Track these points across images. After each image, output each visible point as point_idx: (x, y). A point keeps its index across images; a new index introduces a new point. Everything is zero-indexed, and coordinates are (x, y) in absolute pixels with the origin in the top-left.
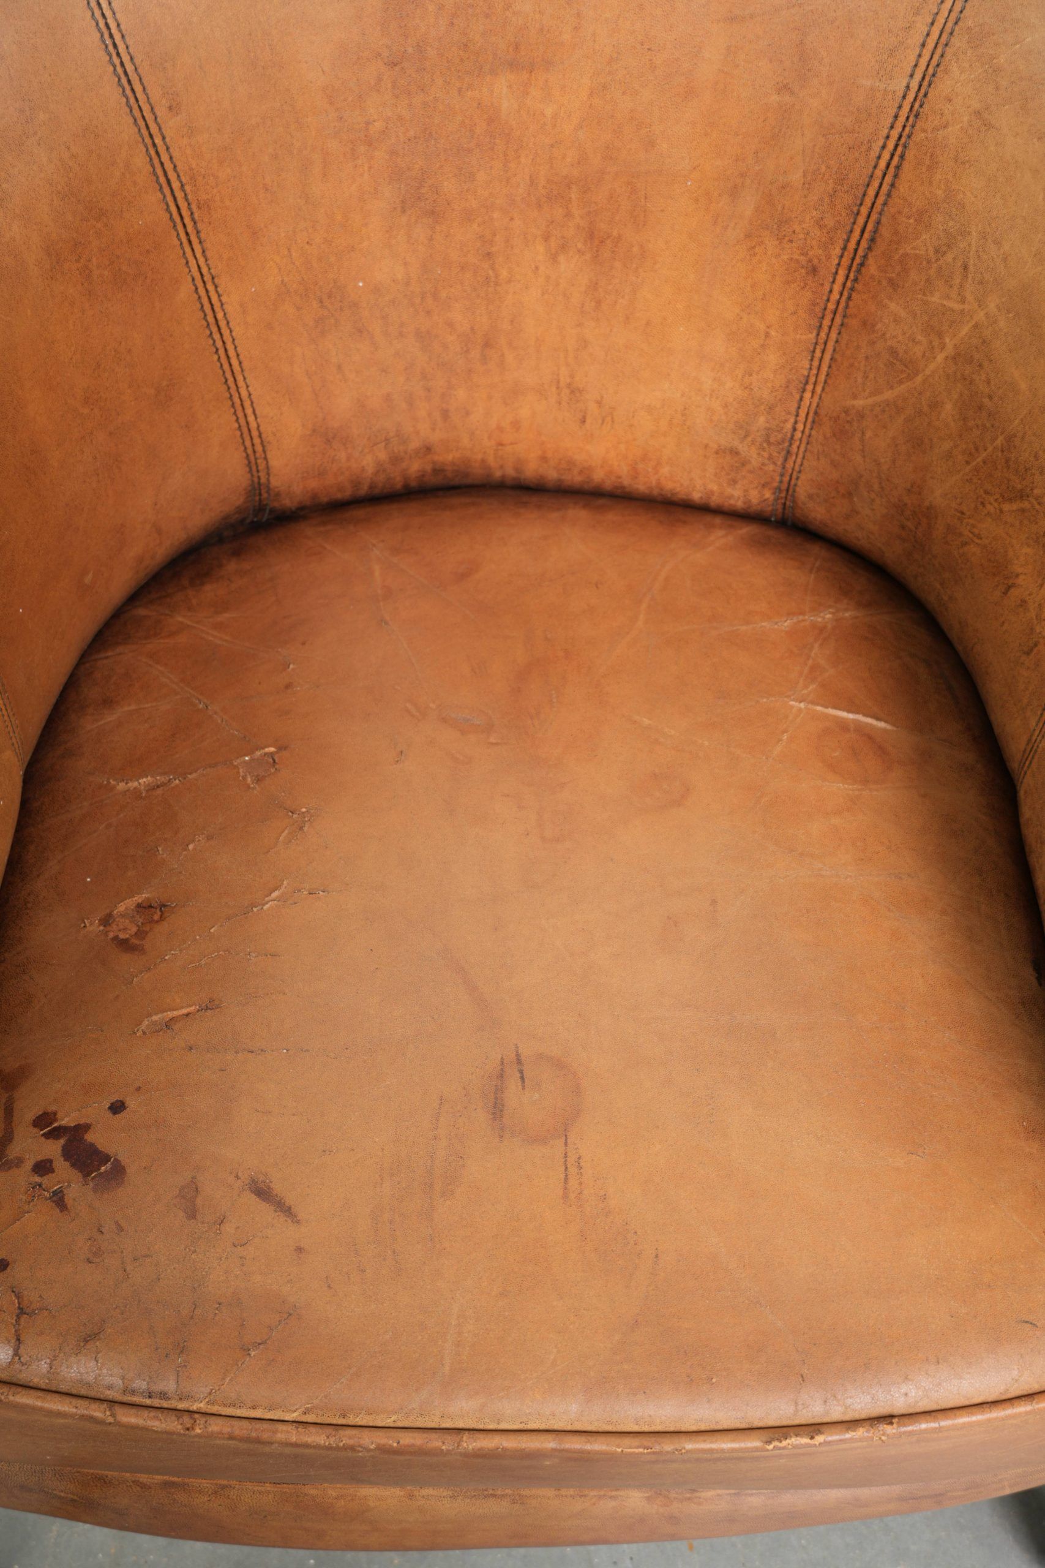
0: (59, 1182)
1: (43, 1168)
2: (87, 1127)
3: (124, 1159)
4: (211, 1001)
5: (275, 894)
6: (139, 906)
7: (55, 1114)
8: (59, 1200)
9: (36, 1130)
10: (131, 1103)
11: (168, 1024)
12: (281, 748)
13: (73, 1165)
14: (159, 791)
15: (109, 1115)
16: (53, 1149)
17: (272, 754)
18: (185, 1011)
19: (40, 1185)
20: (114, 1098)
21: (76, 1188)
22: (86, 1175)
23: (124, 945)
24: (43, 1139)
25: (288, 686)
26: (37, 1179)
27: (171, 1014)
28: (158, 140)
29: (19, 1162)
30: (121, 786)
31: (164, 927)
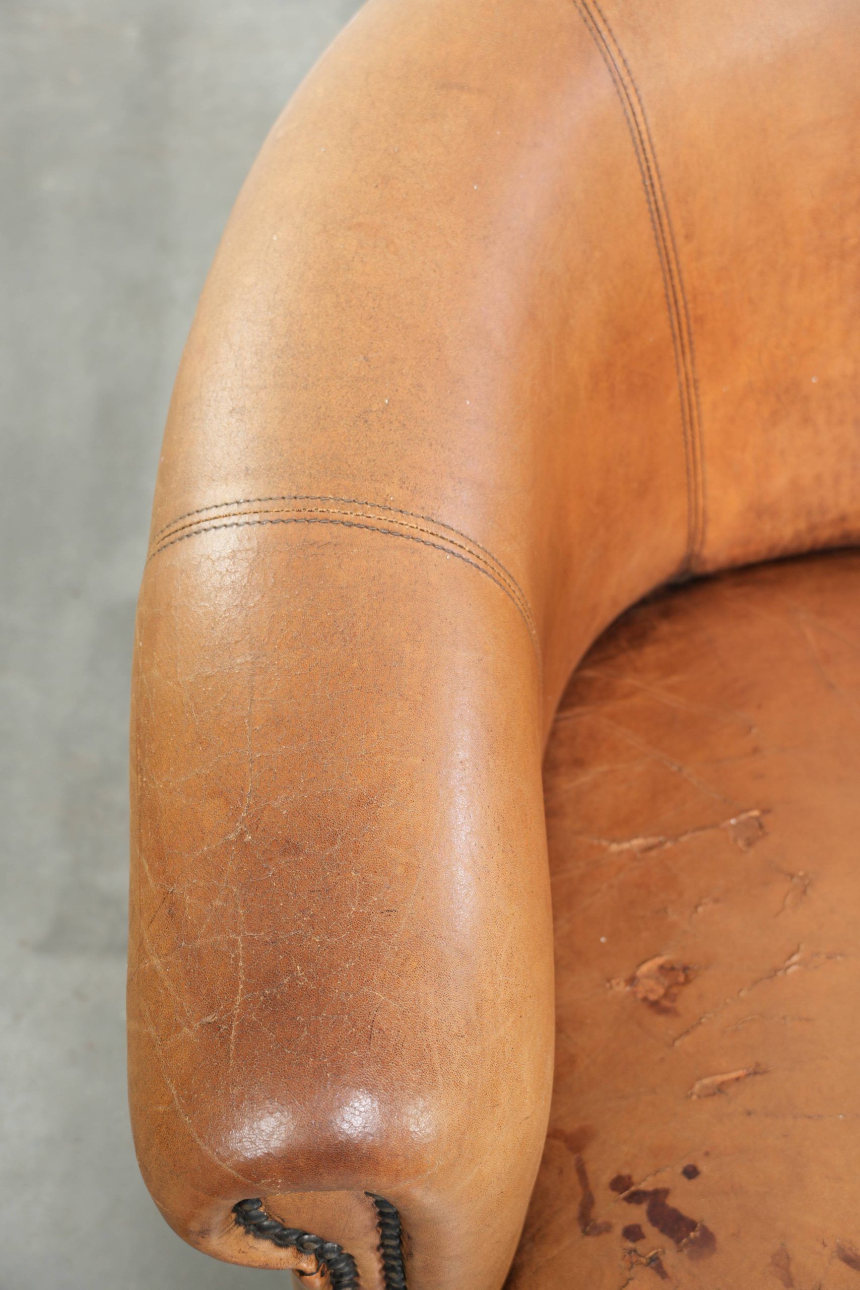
0: (653, 1249)
1: (633, 1233)
2: (665, 1192)
3: (712, 1227)
4: (758, 1065)
5: (795, 958)
6: (661, 968)
7: (630, 1177)
8: (656, 1264)
9: (614, 1194)
10: (704, 1167)
11: (720, 1089)
12: (766, 811)
13: (662, 1231)
14: (653, 853)
15: (684, 1180)
16: (638, 1214)
17: (757, 818)
18: (734, 1075)
19: (635, 1251)
20: (685, 1163)
21: (672, 1258)
22: (678, 1241)
23: (655, 1006)
24: (625, 1204)
25: (756, 750)
26: (630, 1245)
27: (719, 1078)
28: (674, 266)
29: (607, 1228)
30: (614, 847)
31: (690, 991)
